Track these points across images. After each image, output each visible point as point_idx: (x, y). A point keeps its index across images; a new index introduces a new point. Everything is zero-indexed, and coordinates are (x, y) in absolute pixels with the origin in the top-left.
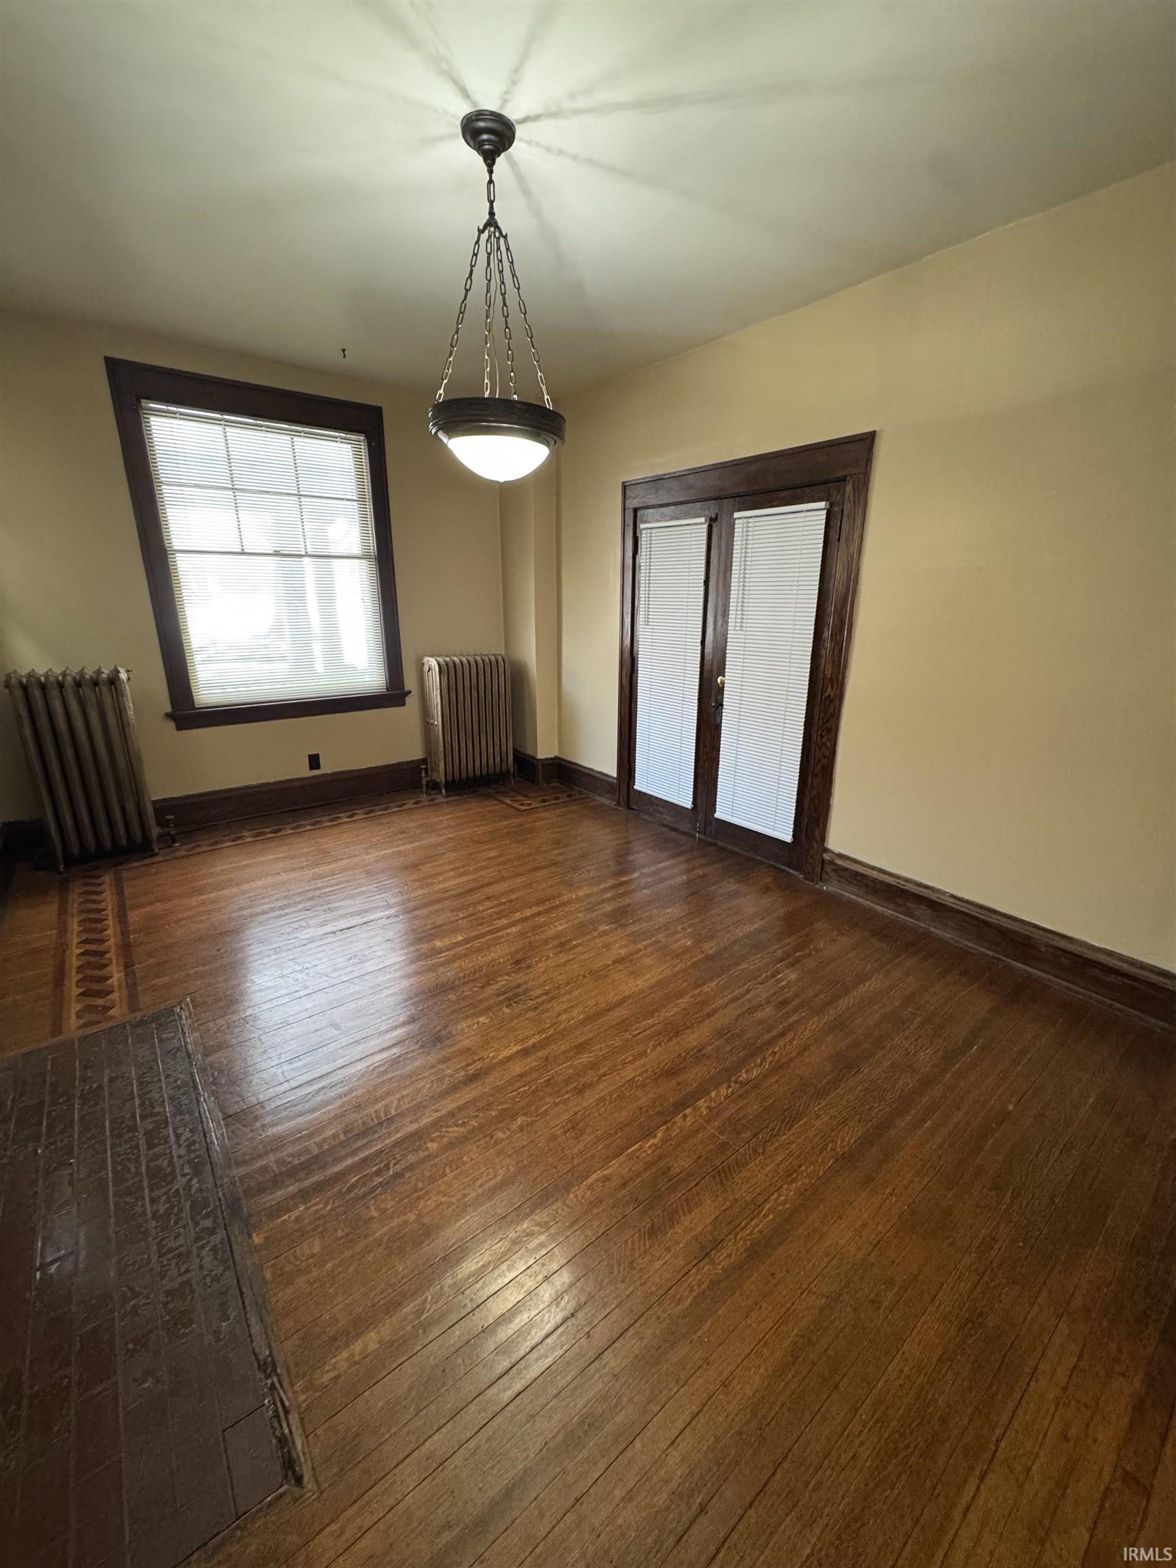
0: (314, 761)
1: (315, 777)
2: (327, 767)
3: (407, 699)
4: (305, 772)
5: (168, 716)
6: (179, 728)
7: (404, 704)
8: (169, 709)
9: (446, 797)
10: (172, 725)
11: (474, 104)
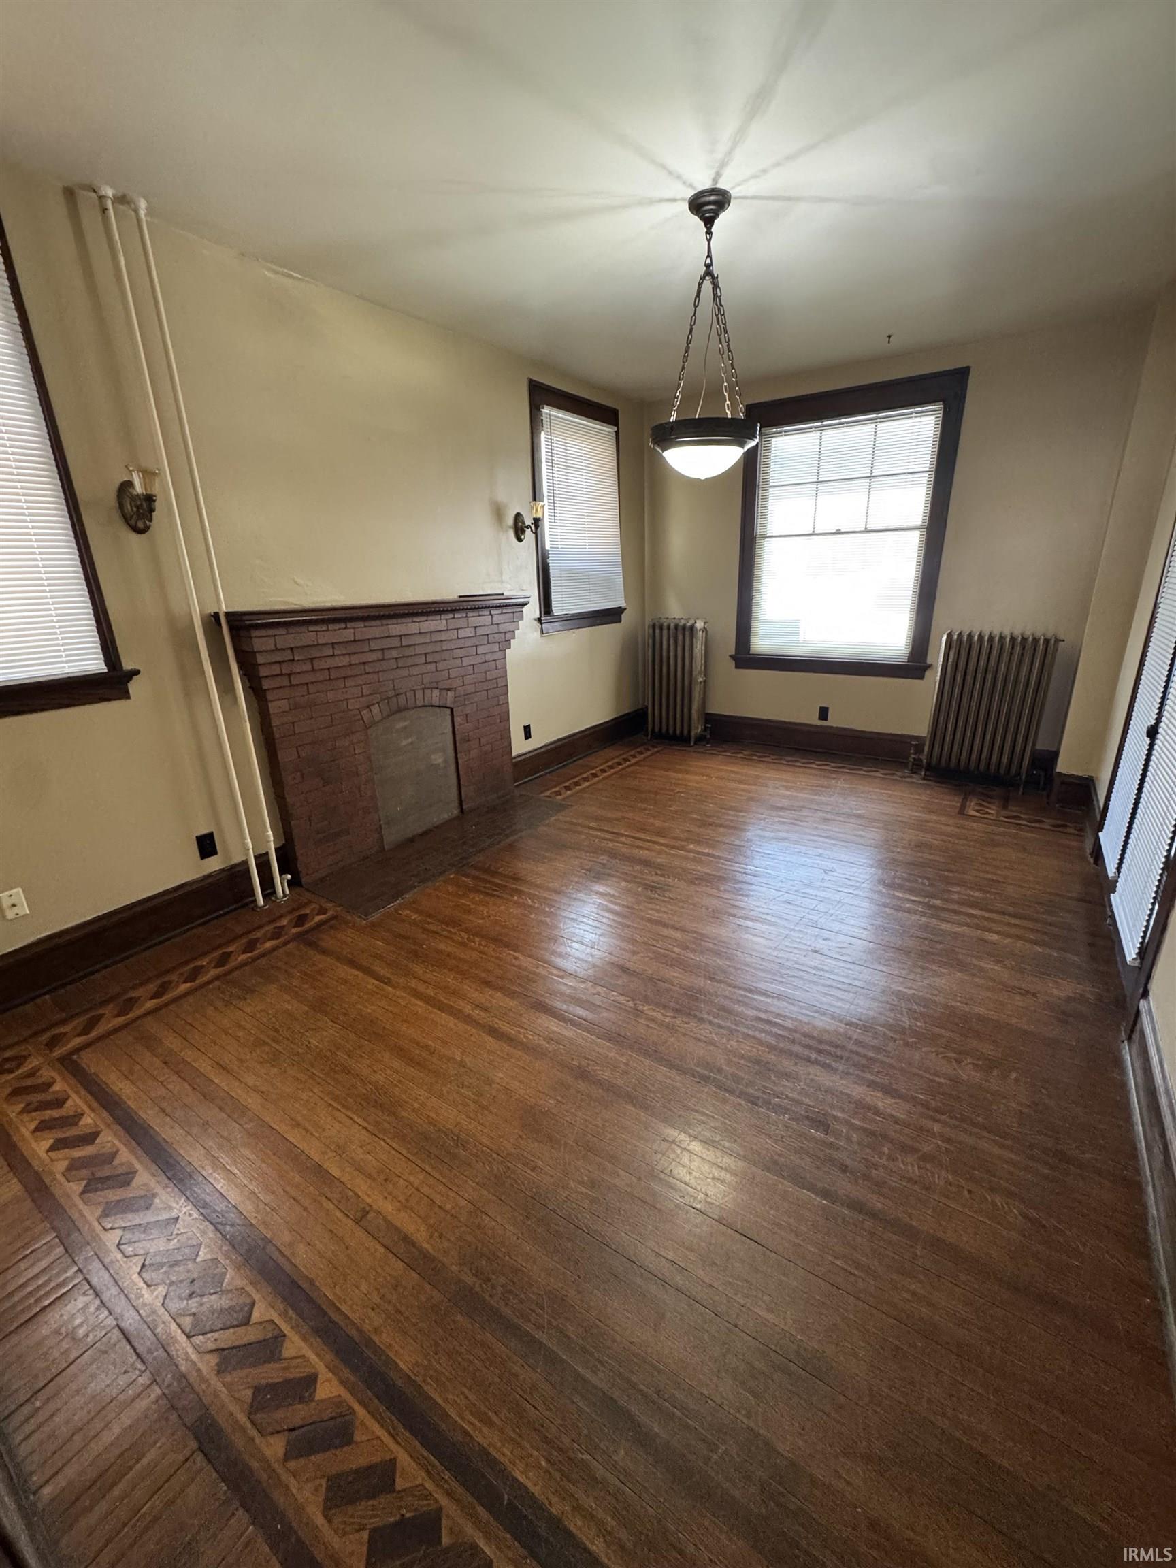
0: (824, 713)
1: (821, 727)
2: (833, 721)
3: (927, 673)
4: (814, 720)
5: (731, 656)
6: (737, 667)
7: (922, 677)
8: (733, 653)
9: (924, 779)
10: (733, 663)
11: (683, 199)
